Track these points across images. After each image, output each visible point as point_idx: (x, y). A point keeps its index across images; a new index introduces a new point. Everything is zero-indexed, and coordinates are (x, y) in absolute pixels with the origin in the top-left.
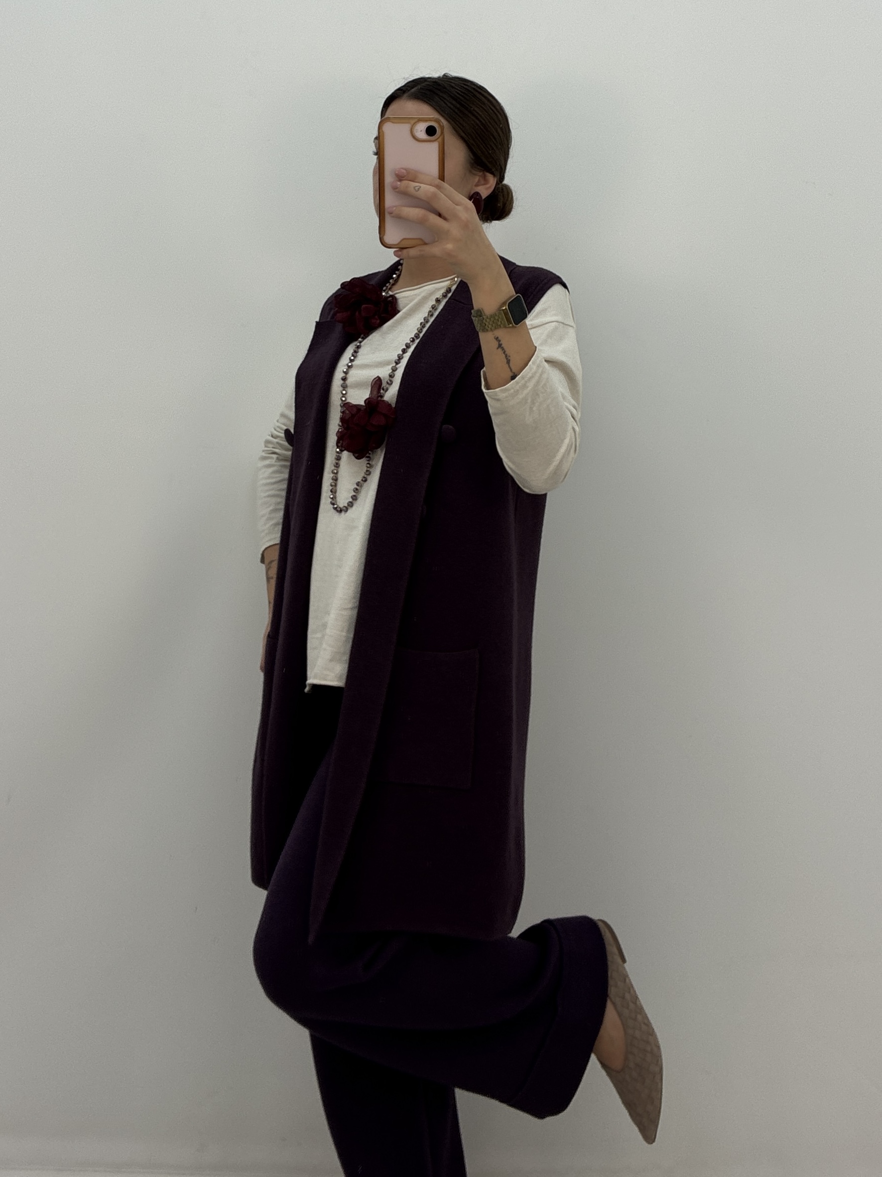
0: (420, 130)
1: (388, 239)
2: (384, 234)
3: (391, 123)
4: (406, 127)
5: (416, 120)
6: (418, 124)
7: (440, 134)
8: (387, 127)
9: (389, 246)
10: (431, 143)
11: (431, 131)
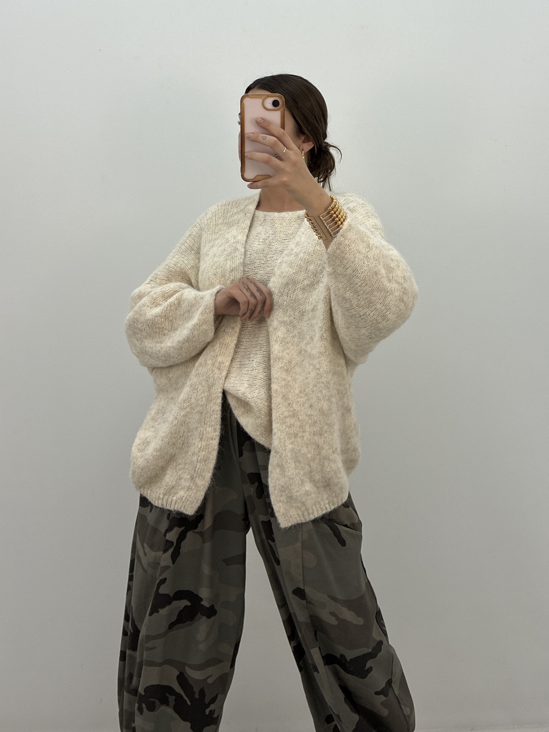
0: (269, 103)
1: (248, 175)
2: (244, 173)
3: (250, 99)
4: (259, 101)
5: (266, 96)
6: (268, 99)
7: (281, 106)
8: (247, 101)
9: (247, 180)
10: (275, 112)
11: (275, 104)
